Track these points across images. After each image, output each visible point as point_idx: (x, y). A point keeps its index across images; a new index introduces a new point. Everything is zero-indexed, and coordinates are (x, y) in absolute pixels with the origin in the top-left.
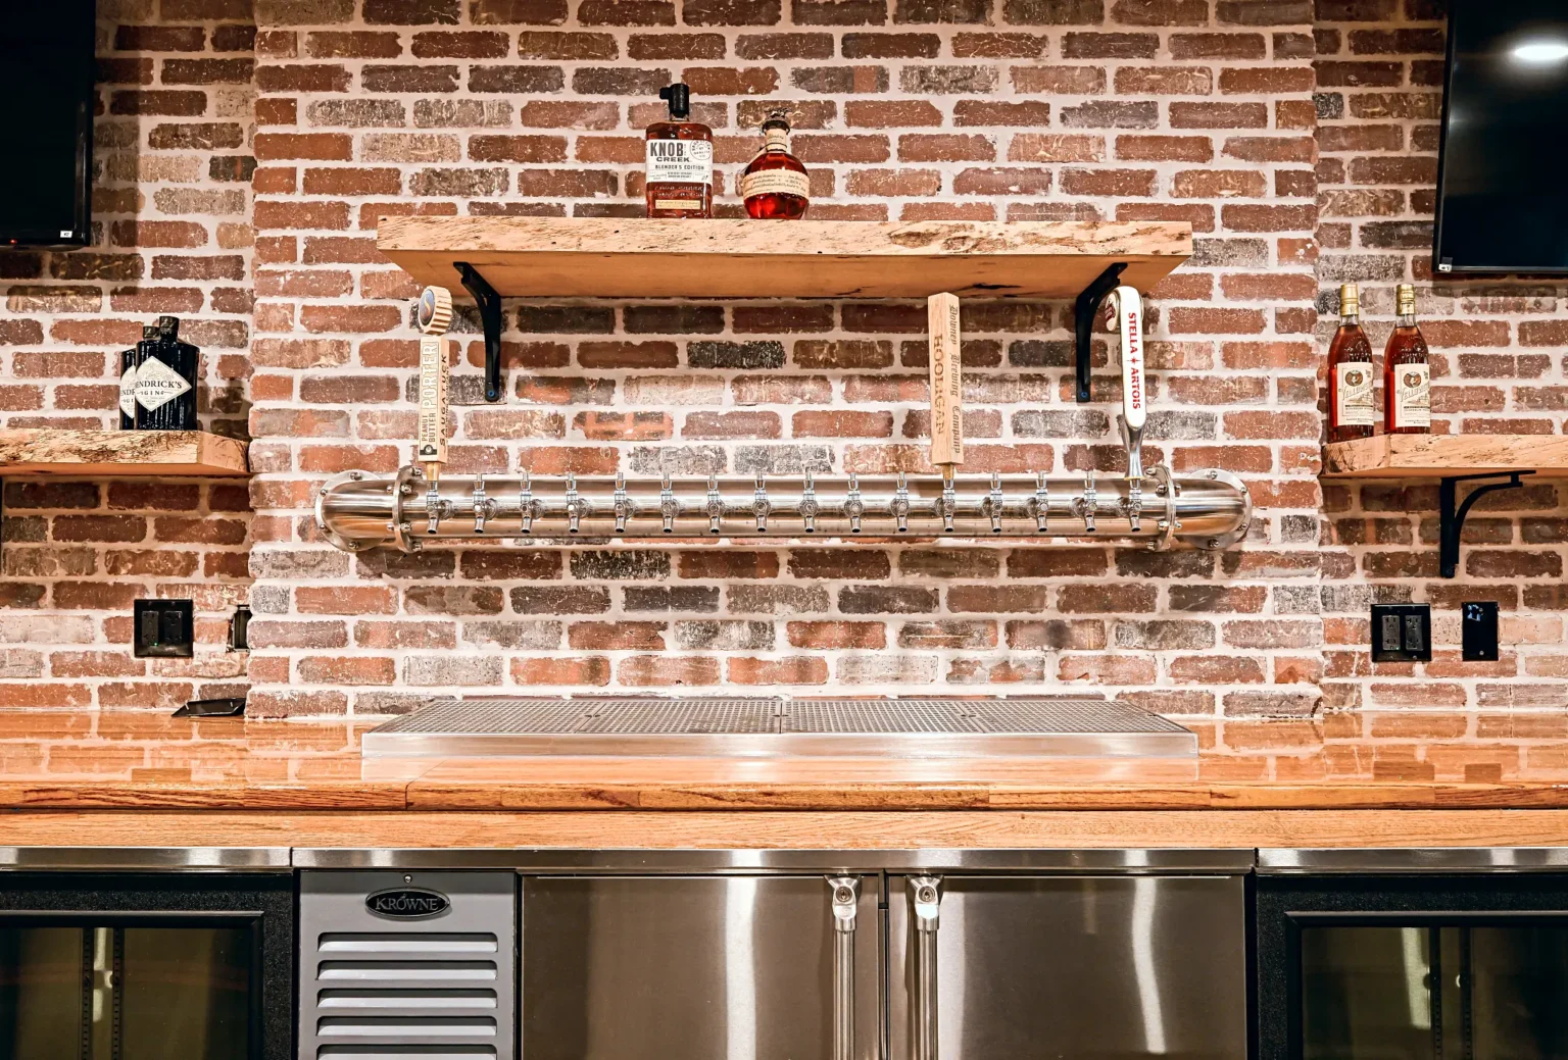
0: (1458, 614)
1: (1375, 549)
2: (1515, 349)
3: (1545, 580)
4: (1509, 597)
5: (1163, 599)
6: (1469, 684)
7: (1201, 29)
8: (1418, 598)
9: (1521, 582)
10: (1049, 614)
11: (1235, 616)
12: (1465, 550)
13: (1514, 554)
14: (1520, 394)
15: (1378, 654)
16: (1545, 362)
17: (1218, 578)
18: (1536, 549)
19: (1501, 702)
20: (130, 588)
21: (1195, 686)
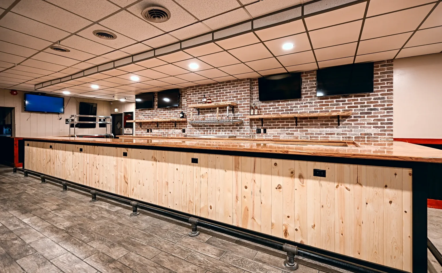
0: (263, 130)
1: (257, 124)
2: (268, 107)
3: (270, 127)
4: (267, 128)
5: (238, 128)
6: (264, 135)
7: (241, 84)
8: (260, 128)
9: (268, 127)
10: (231, 129)
11: (243, 130)
12: (264, 124)
13: (268, 125)
14: (268, 111)
15: (257, 133)
16: (271, 108)
17: (242, 127)
18: (269, 124)
19: (266, 137)
20: (182, 128)
21: (240, 135)
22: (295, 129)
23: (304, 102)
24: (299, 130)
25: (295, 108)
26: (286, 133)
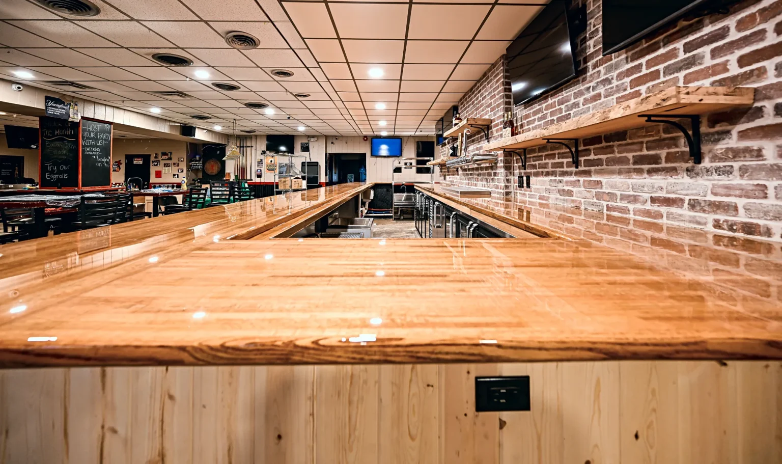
0: (526, 178)
1: (519, 164)
2: (532, 118)
3: (535, 170)
4: (531, 174)
5: (493, 174)
6: (527, 193)
8: (523, 174)
9: (532, 171)
12: (527, 164)
13: (532, 165)
14: (532, 128)
15: (519, 186)
16: (535, 119)
18: (534, 163)
19: (530, 197)
21: (495, 189)
22: (573, 178)
23: (592, 84)
24: (582, 179)
25: (574, 110)
26: (559, 191)
